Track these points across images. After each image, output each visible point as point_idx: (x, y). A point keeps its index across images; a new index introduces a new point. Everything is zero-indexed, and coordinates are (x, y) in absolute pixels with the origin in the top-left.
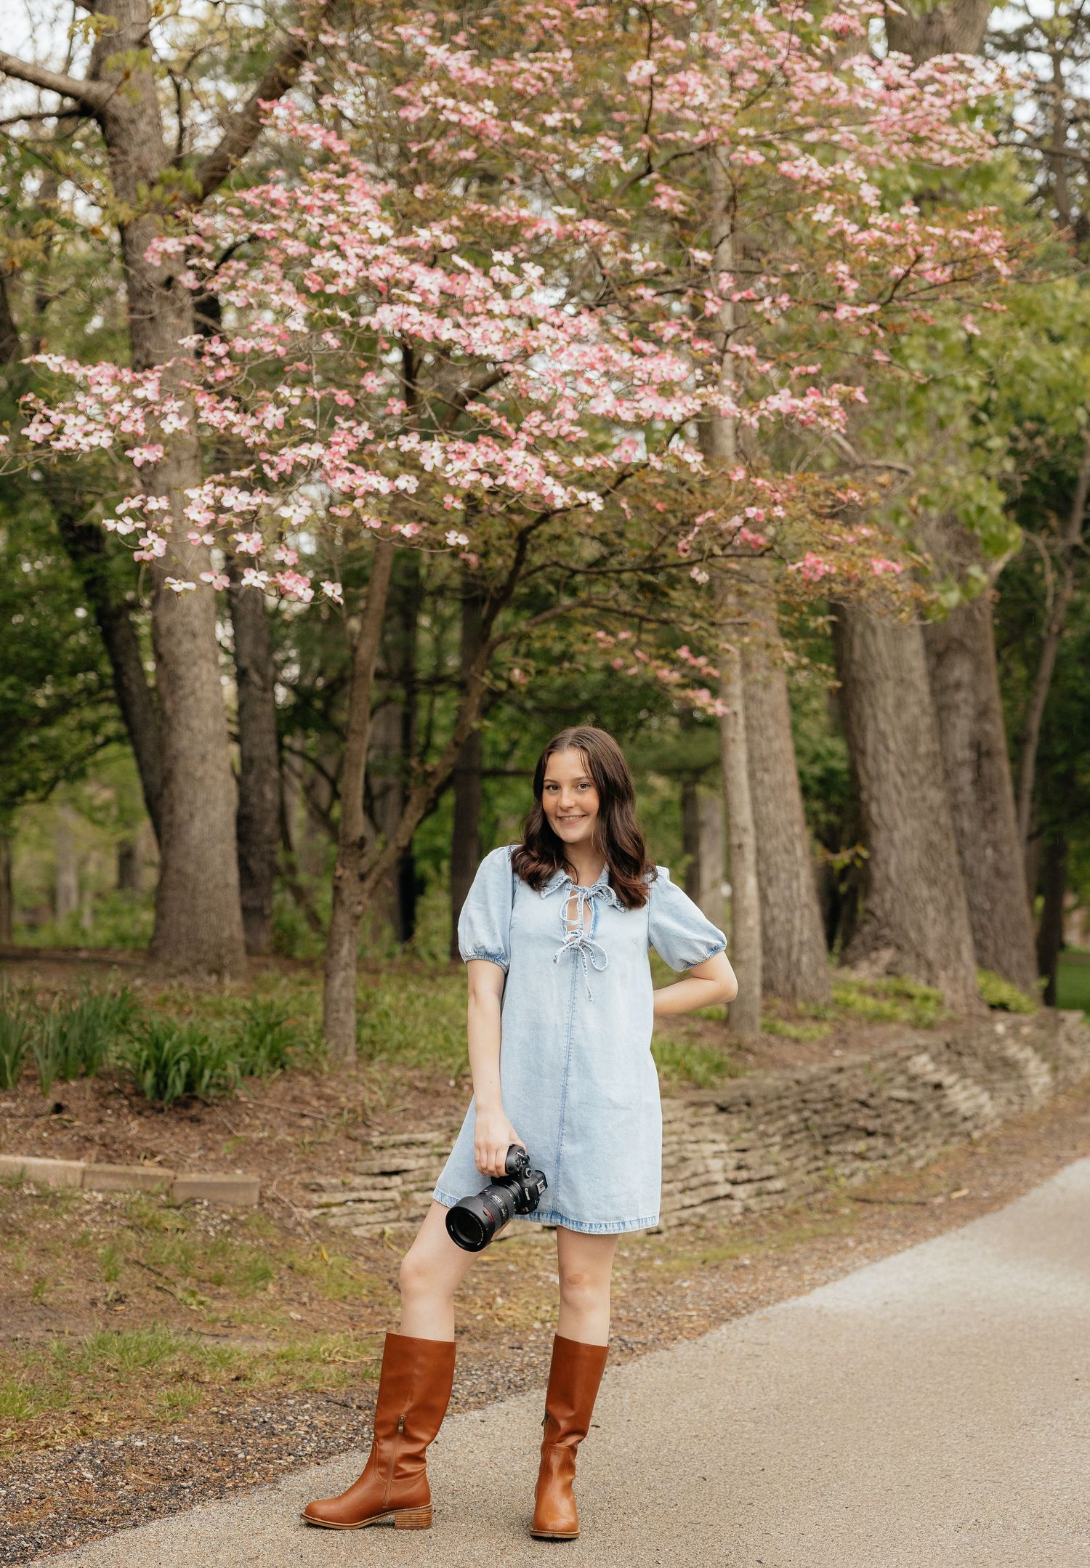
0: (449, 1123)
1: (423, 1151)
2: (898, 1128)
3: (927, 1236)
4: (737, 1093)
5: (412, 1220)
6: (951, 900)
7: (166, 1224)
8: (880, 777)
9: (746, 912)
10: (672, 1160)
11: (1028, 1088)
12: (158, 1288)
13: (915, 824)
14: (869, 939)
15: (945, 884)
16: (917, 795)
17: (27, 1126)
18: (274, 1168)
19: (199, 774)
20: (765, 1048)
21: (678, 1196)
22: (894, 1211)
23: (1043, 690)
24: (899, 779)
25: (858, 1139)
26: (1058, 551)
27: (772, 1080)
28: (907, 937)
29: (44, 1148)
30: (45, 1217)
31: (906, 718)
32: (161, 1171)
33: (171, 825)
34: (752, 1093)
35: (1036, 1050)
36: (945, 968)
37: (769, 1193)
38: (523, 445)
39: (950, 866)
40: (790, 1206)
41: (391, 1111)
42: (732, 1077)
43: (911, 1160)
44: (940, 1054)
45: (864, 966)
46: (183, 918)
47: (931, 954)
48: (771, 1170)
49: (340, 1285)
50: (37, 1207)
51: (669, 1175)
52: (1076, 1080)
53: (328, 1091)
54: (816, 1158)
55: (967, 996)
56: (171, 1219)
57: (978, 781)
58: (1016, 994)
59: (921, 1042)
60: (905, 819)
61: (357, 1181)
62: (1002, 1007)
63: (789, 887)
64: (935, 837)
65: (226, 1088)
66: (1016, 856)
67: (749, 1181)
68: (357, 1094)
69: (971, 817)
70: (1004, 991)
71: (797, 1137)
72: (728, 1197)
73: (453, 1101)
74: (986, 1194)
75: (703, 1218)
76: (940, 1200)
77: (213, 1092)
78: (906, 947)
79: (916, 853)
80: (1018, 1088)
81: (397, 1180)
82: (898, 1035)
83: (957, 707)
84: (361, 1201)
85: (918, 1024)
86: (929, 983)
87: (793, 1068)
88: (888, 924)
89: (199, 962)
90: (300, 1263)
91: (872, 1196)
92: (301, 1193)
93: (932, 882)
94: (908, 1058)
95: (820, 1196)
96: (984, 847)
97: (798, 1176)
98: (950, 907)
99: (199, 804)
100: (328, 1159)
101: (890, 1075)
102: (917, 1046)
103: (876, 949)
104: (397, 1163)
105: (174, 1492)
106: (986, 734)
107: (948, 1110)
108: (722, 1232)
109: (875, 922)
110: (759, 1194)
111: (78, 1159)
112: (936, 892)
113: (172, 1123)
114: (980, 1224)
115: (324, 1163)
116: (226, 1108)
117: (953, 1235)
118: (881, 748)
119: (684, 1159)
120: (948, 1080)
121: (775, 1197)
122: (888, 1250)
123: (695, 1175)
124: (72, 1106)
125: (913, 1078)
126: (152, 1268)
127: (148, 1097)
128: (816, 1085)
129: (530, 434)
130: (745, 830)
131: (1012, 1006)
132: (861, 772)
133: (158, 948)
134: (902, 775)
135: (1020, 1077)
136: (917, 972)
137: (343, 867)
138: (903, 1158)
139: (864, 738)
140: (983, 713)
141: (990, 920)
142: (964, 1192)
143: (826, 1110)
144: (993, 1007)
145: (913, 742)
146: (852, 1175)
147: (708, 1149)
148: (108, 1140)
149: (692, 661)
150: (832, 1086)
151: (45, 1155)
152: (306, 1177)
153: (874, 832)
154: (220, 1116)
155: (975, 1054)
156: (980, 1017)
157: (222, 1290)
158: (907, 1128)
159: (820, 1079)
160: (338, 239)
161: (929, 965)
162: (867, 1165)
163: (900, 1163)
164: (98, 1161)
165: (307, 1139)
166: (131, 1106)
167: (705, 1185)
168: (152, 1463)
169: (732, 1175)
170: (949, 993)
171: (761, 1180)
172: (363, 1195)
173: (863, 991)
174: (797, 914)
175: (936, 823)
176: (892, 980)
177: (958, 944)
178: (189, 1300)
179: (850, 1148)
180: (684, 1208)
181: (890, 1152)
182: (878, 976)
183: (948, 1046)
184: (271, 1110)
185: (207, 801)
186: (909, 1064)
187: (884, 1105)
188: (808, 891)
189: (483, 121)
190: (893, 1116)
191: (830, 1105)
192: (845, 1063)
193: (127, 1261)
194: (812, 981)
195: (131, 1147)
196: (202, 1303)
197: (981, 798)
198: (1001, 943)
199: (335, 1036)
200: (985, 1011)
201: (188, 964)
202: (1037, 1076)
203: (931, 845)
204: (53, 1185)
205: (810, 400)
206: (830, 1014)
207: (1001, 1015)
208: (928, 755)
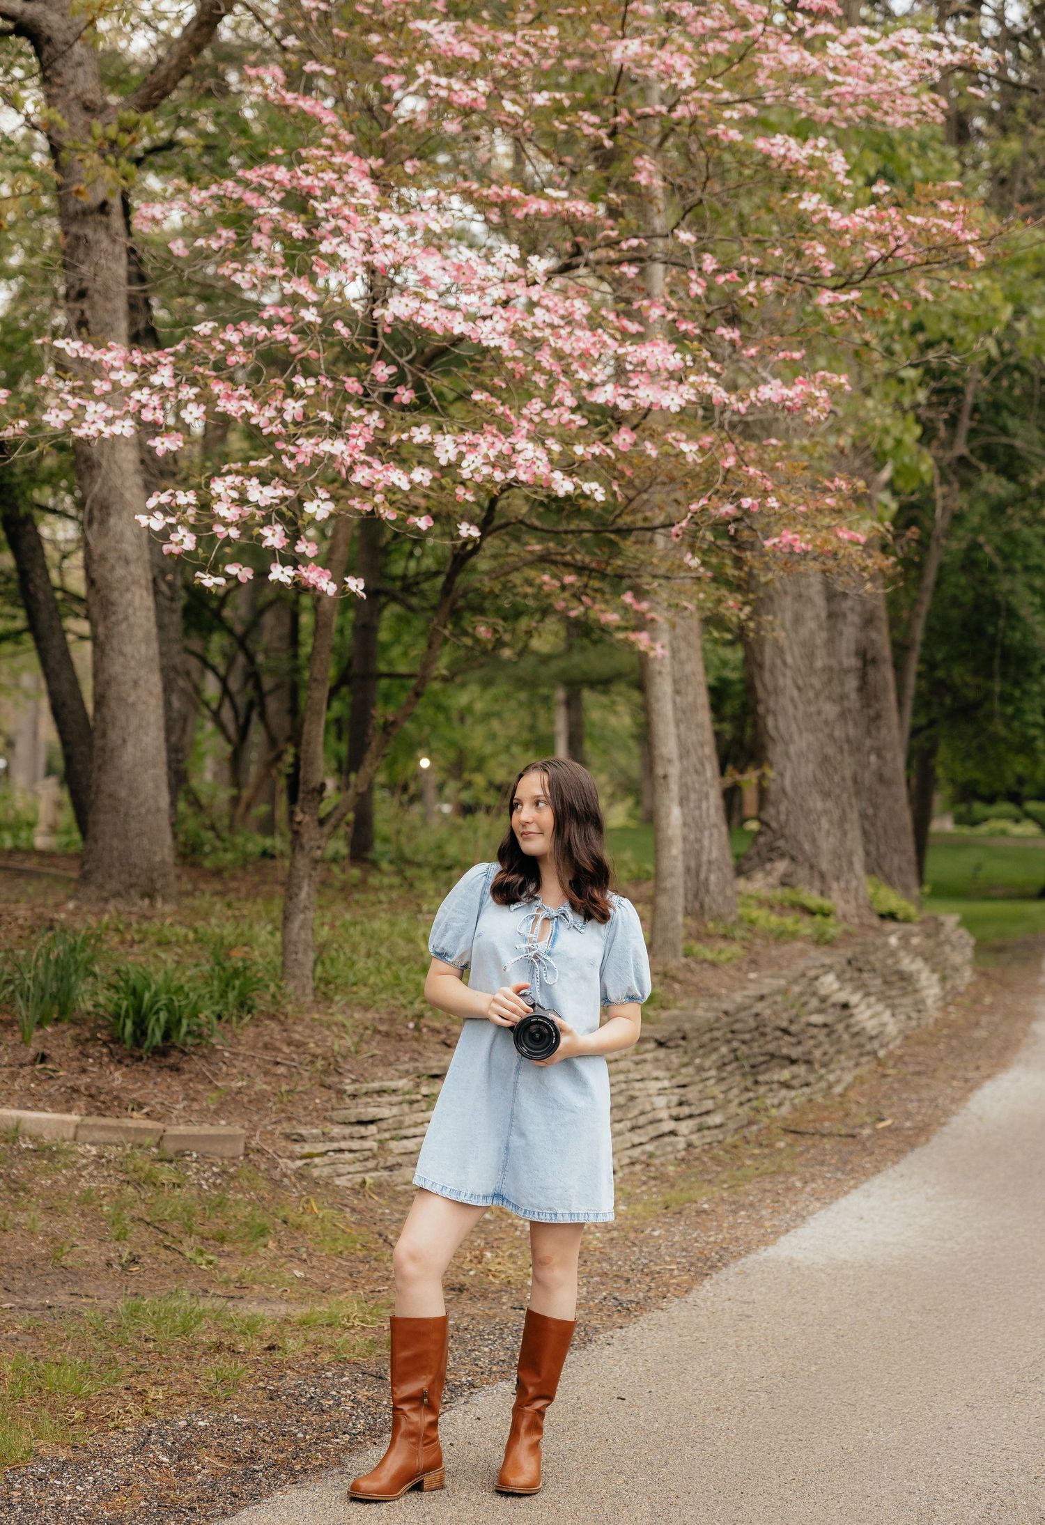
0: (416, 1069)
1: (395, 1099)
2: (817, 1054)
3: (868, 1175)
4: (673, 1027)
5: (390, 1169)
6: (844, 811)
7: (163, 1178)
8: (777, 691)
9: (670, 841)
10: (621, 1100)
11: (923, 1002)
12: (166, 1247)
13: (811, 738)
14: (764, 850)
15: (839, 797)
16: (813, 709)
17: (13, 1076)
18: (256, 1118)
19: (131, 699)
20: (689, 975)
21: (628, 1135)
22: (828, 1144)
23: (927, 599)
24: (795, 693)
25: (782, 1067)
26: (945, 463)
27: (702, 1012)
28: (801, 850)
29: (34, 1100)
30: (45, 1172)
31: (804, 632)
32: (150, 1124)
33: (103, 749)
34: (687, 1026)
35: (926, 960)
36: (837, 879)
37: (709, 1128)
38: (524, 432)
39: (843, 779)
40: (729, 1140)
41: (359, 1058)
42: (664, 1008)
43: (830, 1087)
44: (844, 972)
45: (759, 876)
46: (116, 842)
47: (824, 866)
48: (709, 1104)
49: (335, 1240)
50: (37, 1162)
51: (619, 1115)
52: (962, 989)
53: (297, 1037)
54: (747, 1089)
55: (859, 907)
56: (166, 1174)
57: (863, 688)
58: (904, 903)
59: (828, 961)
60: (801, 733)
61: (336, 1130)
62: (890, 916)
63: (699, 808)
64: (830, 750)
65: (200, 1036)
66: (897, 762)
67: (691, 1116)
68: (324, 1040)
69: (856, 724)
70: (892, 900)
71: (729, 1068)
72: (673, 1133)
73: (415, 1045)
74: (908, 1124)
75: (651, 1155)
76: (867, 1132)
77: (190, 1040)
78: (800, 858)
79: (811, 766)
80: (916, 1003)
81: (372, 1129)
82: (803, 954)
83: (844, 616)
84: (341, 1151)
85: (821, 941)
86: (822, 893)
87: (719, 997)
88: (783, 836)
89: (132, 886)
90: (292, 1218)
91: (802, 1128)
92: (283, 1143)
93: (826, 795)
94: (816, 978)
95: (754, 1128)
96: (869, 753)
97: (733, 1108)
98: (843, 819)
99: (131, 729)
100: (305, 1108)
101: (804, 999)
102: (823, 966)
103: (771, 860)
104: (372, 1112)
105: (249, 1476)
106: (872, 642)
107: (855, 1029)
108: (671, 1169)
109: (769, 833)
110: (700, 1129)
111: (69, 1111)
112: (830, 804)
113: (153, 1072)
114: (912, 1160)
115: (302, 1112)
116: (203, 1056)
117: (890, 1172)
118: (779, 662)
119: (632, 1098)
120: (854, 999)
121: (715, 1132)
122: (835, 1192)
123: (642, 1113)
124: (54, 1054)
125: (823, 1000)
126: (158, 1226)
127: (128, 1046)
128: (743, 1015)
129: (531, 420)
130: (670, 761)
131: (900, 916)
132: (758, 685)
133: (89, 872)
134: (799, 689)
135: (916, 991)
136: (811, 884)
137: (303, 812)
138: (823, 1084)
139: (762, 652)
140: (869, 621)
141: (873, 825)
142: (888, 1122)
143: (753, 1040)
144: (882, 916)
145: (810, 656)
146: (780, 1105)
147: (653, 1086)
148: (93, 1091)
149: (636, 607)
150: (757, 1015)
151: (35, 1108)
152: (286, 1127)
153: (770, 746)
154: (199, 1064)
155: (874, 970)
156: (871, 927)
157: (226, 1248)
158: (825, 1054)
159: (745, 1008)
160: (341, 223)
161: (822, 876)
162: (793, 1093)
163: (821, 1090)
164: (89, 1114)
165: (284, 1088)
166: (111, 1053)
167: (651, 1123)
168: (220, 1445)
169: (675, 1112)
170: (841, 904)
171: (701, 1115)
172: (343, 1145)
173: (761, 903)
174: (706, 833)
175: (831, 736)
176: (787, 890)
177: (850, 855)
178: (199, 1260)
179: (776, 1078)
180: (634, 1146)
181: (812, 1078)
182: (773, 887)
183: (849, 962)
184: (246, 1058)
185: (140, 727)
186: (817, 983)
187: (803, 1031)
188: (717, 809)
189: (475, 100)
190: (812, 1042)
191: (756, 1034)
192: (765, 991)
193: (133, 1220)
194: (720, 899)
195: (117, 1098)
196: (210, 1262)
197: (866, 705)
198: (883, 849)
199: (294, 977)
200: (876, 921)
201: (121, 888)
202: (929, 987)
203: (826, 759)
204: (47, 1139)
205: (799, 388)
206: (739, 933)
207: (890, 926)
208: (824, 669)
